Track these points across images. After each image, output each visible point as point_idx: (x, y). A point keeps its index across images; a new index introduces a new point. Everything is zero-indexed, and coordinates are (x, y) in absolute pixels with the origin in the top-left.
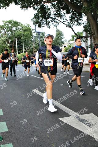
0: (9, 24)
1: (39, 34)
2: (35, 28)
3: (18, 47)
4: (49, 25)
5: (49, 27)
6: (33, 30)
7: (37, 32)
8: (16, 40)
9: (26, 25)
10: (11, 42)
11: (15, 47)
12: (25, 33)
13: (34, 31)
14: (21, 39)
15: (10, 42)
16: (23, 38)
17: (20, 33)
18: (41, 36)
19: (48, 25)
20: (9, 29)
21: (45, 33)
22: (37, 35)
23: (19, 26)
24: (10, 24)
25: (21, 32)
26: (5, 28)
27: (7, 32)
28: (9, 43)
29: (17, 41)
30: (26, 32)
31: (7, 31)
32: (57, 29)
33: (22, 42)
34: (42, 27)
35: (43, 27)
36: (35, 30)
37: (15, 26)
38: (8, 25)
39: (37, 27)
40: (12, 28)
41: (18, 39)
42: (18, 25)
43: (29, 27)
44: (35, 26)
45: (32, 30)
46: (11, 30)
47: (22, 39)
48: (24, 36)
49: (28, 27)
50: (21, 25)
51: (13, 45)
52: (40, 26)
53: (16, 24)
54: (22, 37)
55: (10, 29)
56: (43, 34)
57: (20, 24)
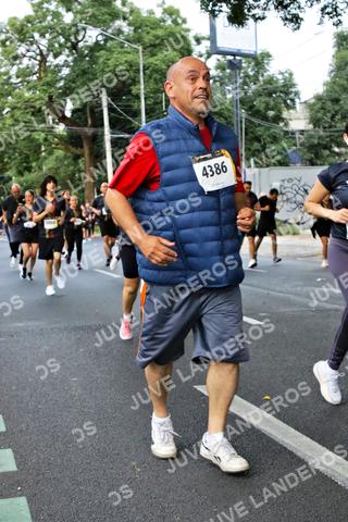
0: (62, 10)
1: (234, 66)
2: (213, 29)
3: (114, 143)
4: (293, 10)
5: (295, 20)
6: (198, 41)
7: (224, 53)
8: (105, 104)
9: (158, 14)
10: (74, 112)
11: (97, 140)
12: (151, 60)
13: (206, 44)
14: (129, 92)
15: (68, 114)
16: (142, 89)
17: (124, 58)
18: (247, 76)
19: (286, 7)
20: (62, 40)
21: (269, 55)
22: (220, 67)
23: (118, 23)
24: (69, 10)
25: (130, 57)
26: (43, 35)
27: (50, 58)
28: (63, 119)
29: (111, 109)
30: (160, 56)
31: (50, 47)
32: (340, 29)
33: (136, 114)
34: (251, 22)
35: (256, 19)
36: (213, 38)
37: (95, 21)
38: (56, 15)
39: (222, 20)
40: (77, 32)
41: (114, 94)
42: (115, 15)
43: (175, 22)
44: (213, 14)
45: (193, 42)
46: (74, 46)
47: (138, 97)
48: (148, 78)
49: (169, 22)
50: (132, 12)
51: (89, 131)
52: (237, 18)
53: (104, 10)
54: (135, 82)
55: (67, 40)
56: (259, 61)
57: (126, 9)
